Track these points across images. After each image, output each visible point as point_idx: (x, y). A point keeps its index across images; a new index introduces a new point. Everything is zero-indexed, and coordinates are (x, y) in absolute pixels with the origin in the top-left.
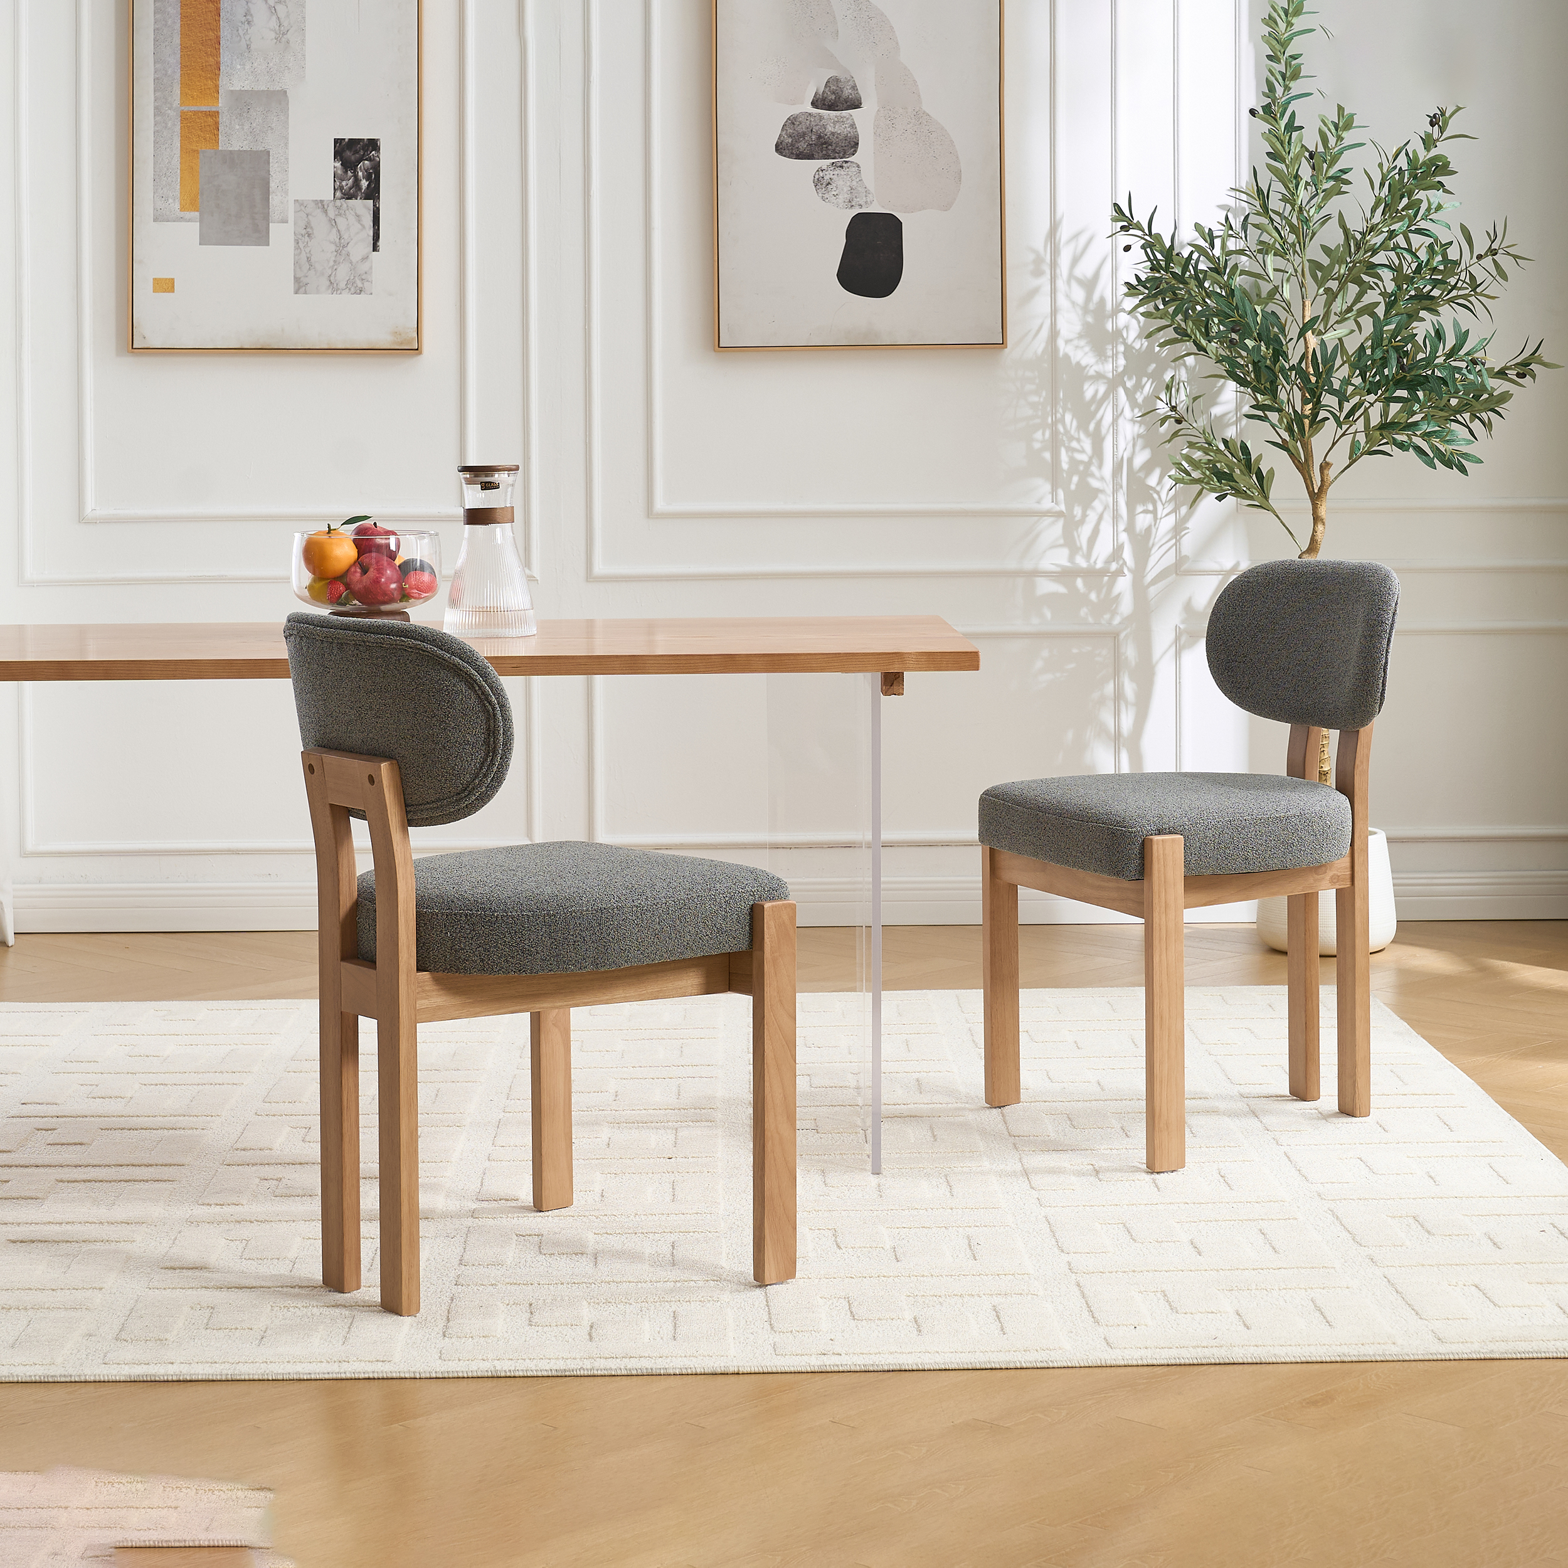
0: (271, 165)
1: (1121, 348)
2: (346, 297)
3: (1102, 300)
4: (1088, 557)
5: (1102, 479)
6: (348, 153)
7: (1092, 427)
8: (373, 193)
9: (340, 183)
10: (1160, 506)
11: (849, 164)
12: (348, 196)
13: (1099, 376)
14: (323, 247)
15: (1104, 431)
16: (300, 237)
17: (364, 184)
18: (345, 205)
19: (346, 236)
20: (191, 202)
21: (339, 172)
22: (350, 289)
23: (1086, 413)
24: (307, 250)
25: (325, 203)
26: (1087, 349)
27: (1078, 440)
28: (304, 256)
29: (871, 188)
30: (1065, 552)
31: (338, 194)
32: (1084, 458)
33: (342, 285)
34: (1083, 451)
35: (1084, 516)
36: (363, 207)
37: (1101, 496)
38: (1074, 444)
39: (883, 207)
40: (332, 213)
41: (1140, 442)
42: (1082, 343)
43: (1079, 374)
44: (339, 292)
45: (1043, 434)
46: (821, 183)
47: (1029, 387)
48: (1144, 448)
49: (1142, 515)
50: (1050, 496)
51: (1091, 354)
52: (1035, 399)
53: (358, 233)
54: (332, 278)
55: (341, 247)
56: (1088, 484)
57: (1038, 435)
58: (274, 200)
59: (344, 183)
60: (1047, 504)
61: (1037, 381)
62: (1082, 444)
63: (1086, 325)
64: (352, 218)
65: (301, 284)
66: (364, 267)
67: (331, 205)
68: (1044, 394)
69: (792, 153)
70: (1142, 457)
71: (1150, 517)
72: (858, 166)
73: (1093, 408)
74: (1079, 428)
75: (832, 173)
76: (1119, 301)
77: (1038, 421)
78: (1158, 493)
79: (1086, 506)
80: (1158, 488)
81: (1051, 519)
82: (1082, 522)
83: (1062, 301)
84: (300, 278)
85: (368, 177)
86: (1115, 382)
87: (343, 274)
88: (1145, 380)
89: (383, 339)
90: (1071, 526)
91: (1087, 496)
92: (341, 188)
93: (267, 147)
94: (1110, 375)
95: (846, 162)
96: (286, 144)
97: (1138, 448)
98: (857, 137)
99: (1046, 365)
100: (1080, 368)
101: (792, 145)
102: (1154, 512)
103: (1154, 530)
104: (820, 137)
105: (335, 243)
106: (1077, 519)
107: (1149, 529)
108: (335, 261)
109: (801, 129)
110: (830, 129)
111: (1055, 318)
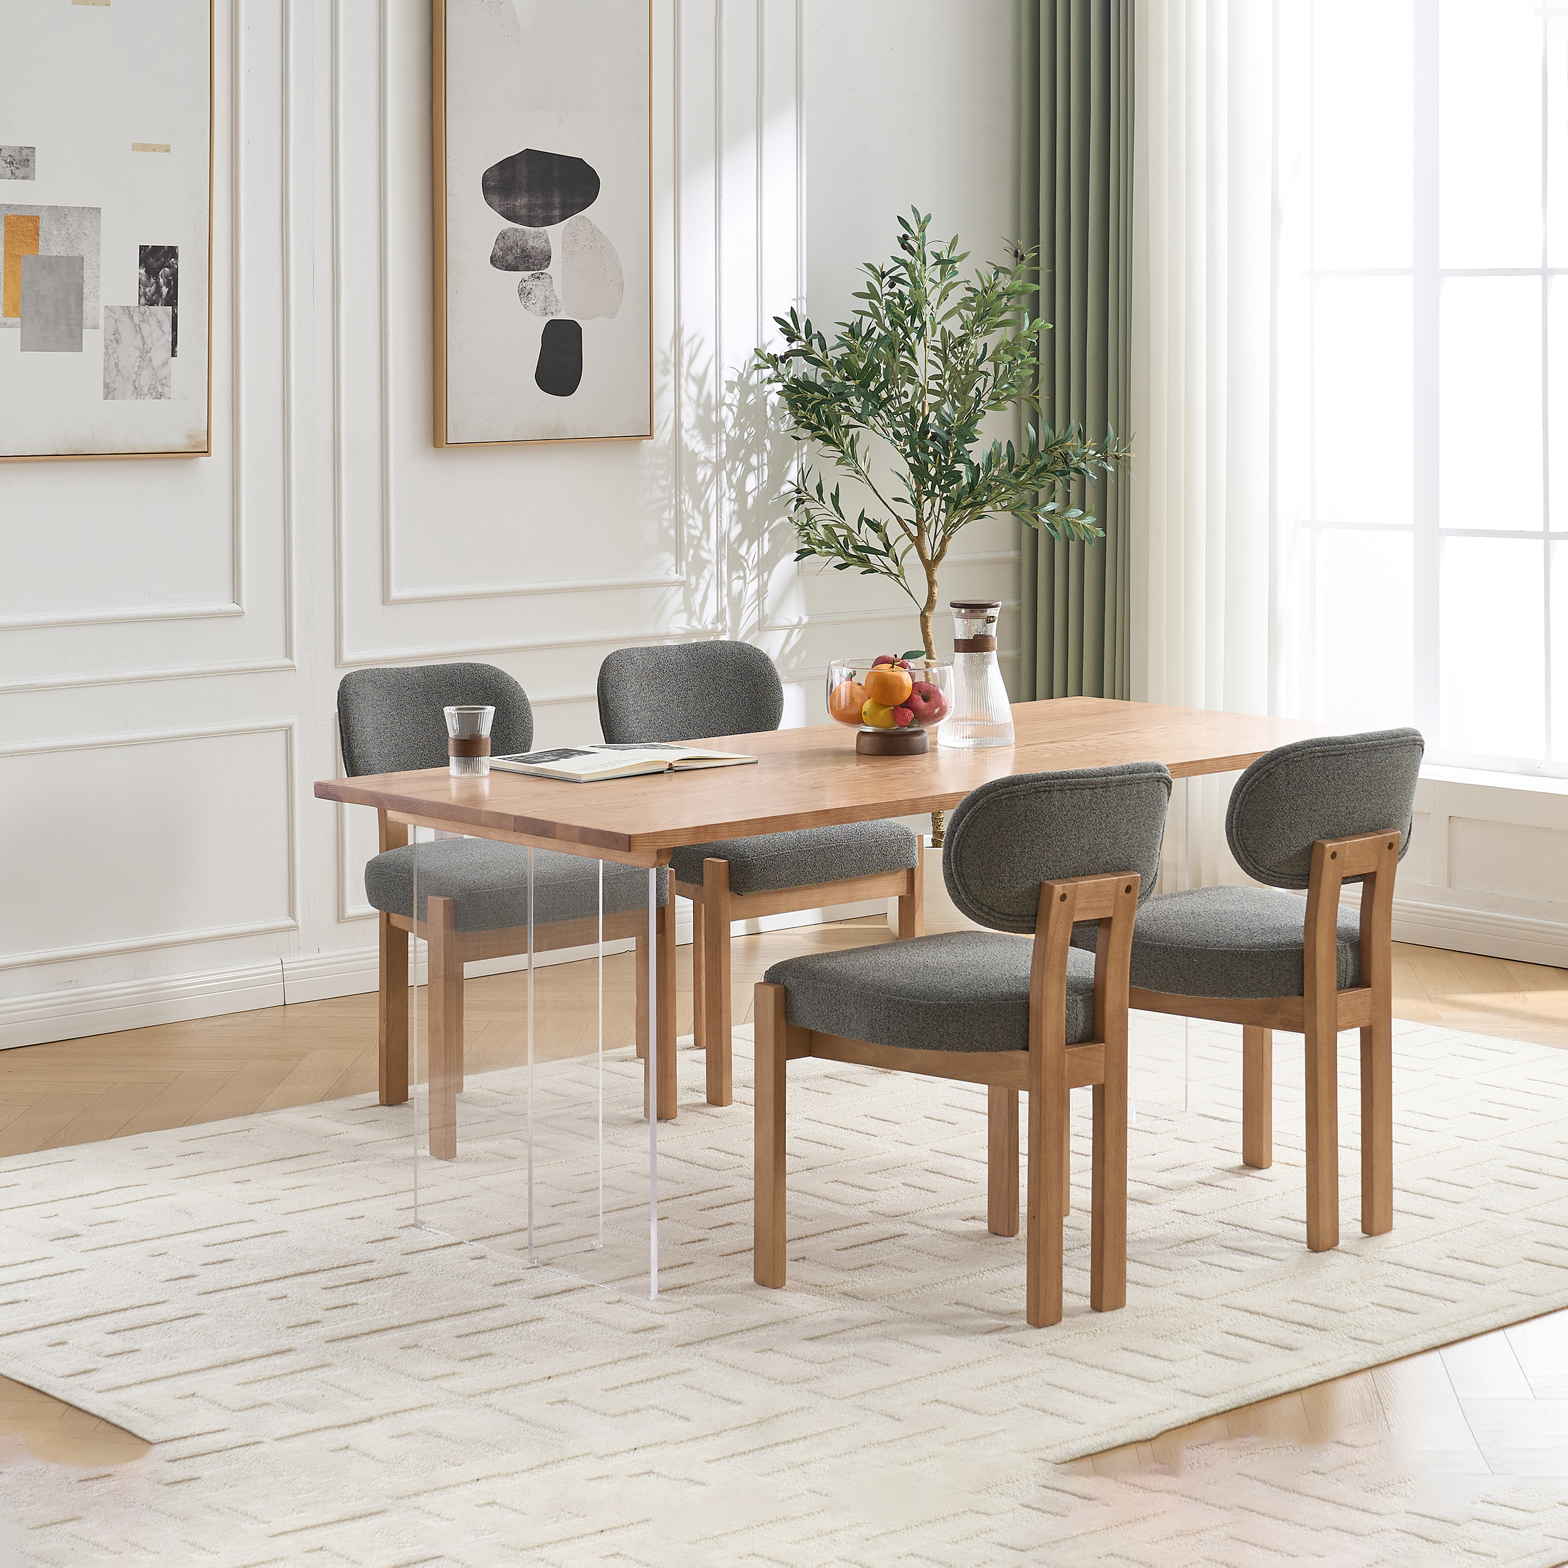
0: (85, 270)
1: (724, 437)
2: (149, 402)
3: (709, 394)
4: (700, 620)
5: (709, 551)
6: (151, 260)
7: (702, 506)
8: (172, 300)
9: (144, 289)
10: (748, 573)
11: (544, 275)
12: (151, 303)
13: (707, 461)
14: (128, 354)
15: (710, 509)
16: (109, 343)
17: (165, 290)
18: (148, 311)
19: (148, 342)
20: (13, 309)
21: (144, 278)
22: (152, 394)
23: (698, 496)
24: (116, 355)
25: (131, 309)
26: (699, 438)
27: (693, 518)
28: (112, 362)
29: (560, 297)
30: (684, 616)
31: (143, 300)
32: (696, 533)
33: (145, 390)
34: (696, 528)
35: (698, 584)
36: (162, 312)
37: (708, 566)
38: (691, 522)
39: (568, 314)
40: (137, 319)
41: (734, 517)
42: (696, 432)
43: (695, 461)
44: (142, 397)
45: (670, 514)
46: (524, 293)
47: (661, 472)
48: (737, 523)
49: (736, 581)
50: (675, 567)
51: (701, 442)
52: (663, 483)
53: (159, 339)
54: (136, 384)
55: (145, 353)
56: (700, 556)
57: (666, 515)
58: (87, 306)
59: (147, 290)
60: (674, 577)
61: (665, 467)
62: (696, 521)
63: (698, 416)
64: (154, 325)
65: (110, 390)
66: (164, 372)
67: (136, 311)
68: (670, 479)
69: (503, 265)
70: (736, 531)
71: (741, 581)
72: (551, 278)
73: (703, 489)
74: (693, 507)
75: (531, 283)
76: (723, 396)
77: (666, 502)
78: (747, 561)
79: (699, 576)
80: (747, 557)
81: (676, 588)
82: (696, 589)
83: (684, 398)
84: (108, 384)
85: (168, 285)
86: (718, 467)
87: (146, 379)
88: (738, 463)
89: (180, 444)
90: (689, 592)
91: (699, 565)
92: (145, 294)
93: (82, 253)
94: (714, 460)
95: (542, 274)
96: (98, 250)
97: (733, 523)
98: (550, 252)
99: (671, 453)
100: (694, 454)
101: (503, 258)
102: (744, 578)
103: (744, 593)
104: (523, 251)
105: (139, 349)
106: (693, 587)
107: (740, 593)
108: (139, 367)
109: (509, 243)
110: (531, 243)
111: (679, 412)
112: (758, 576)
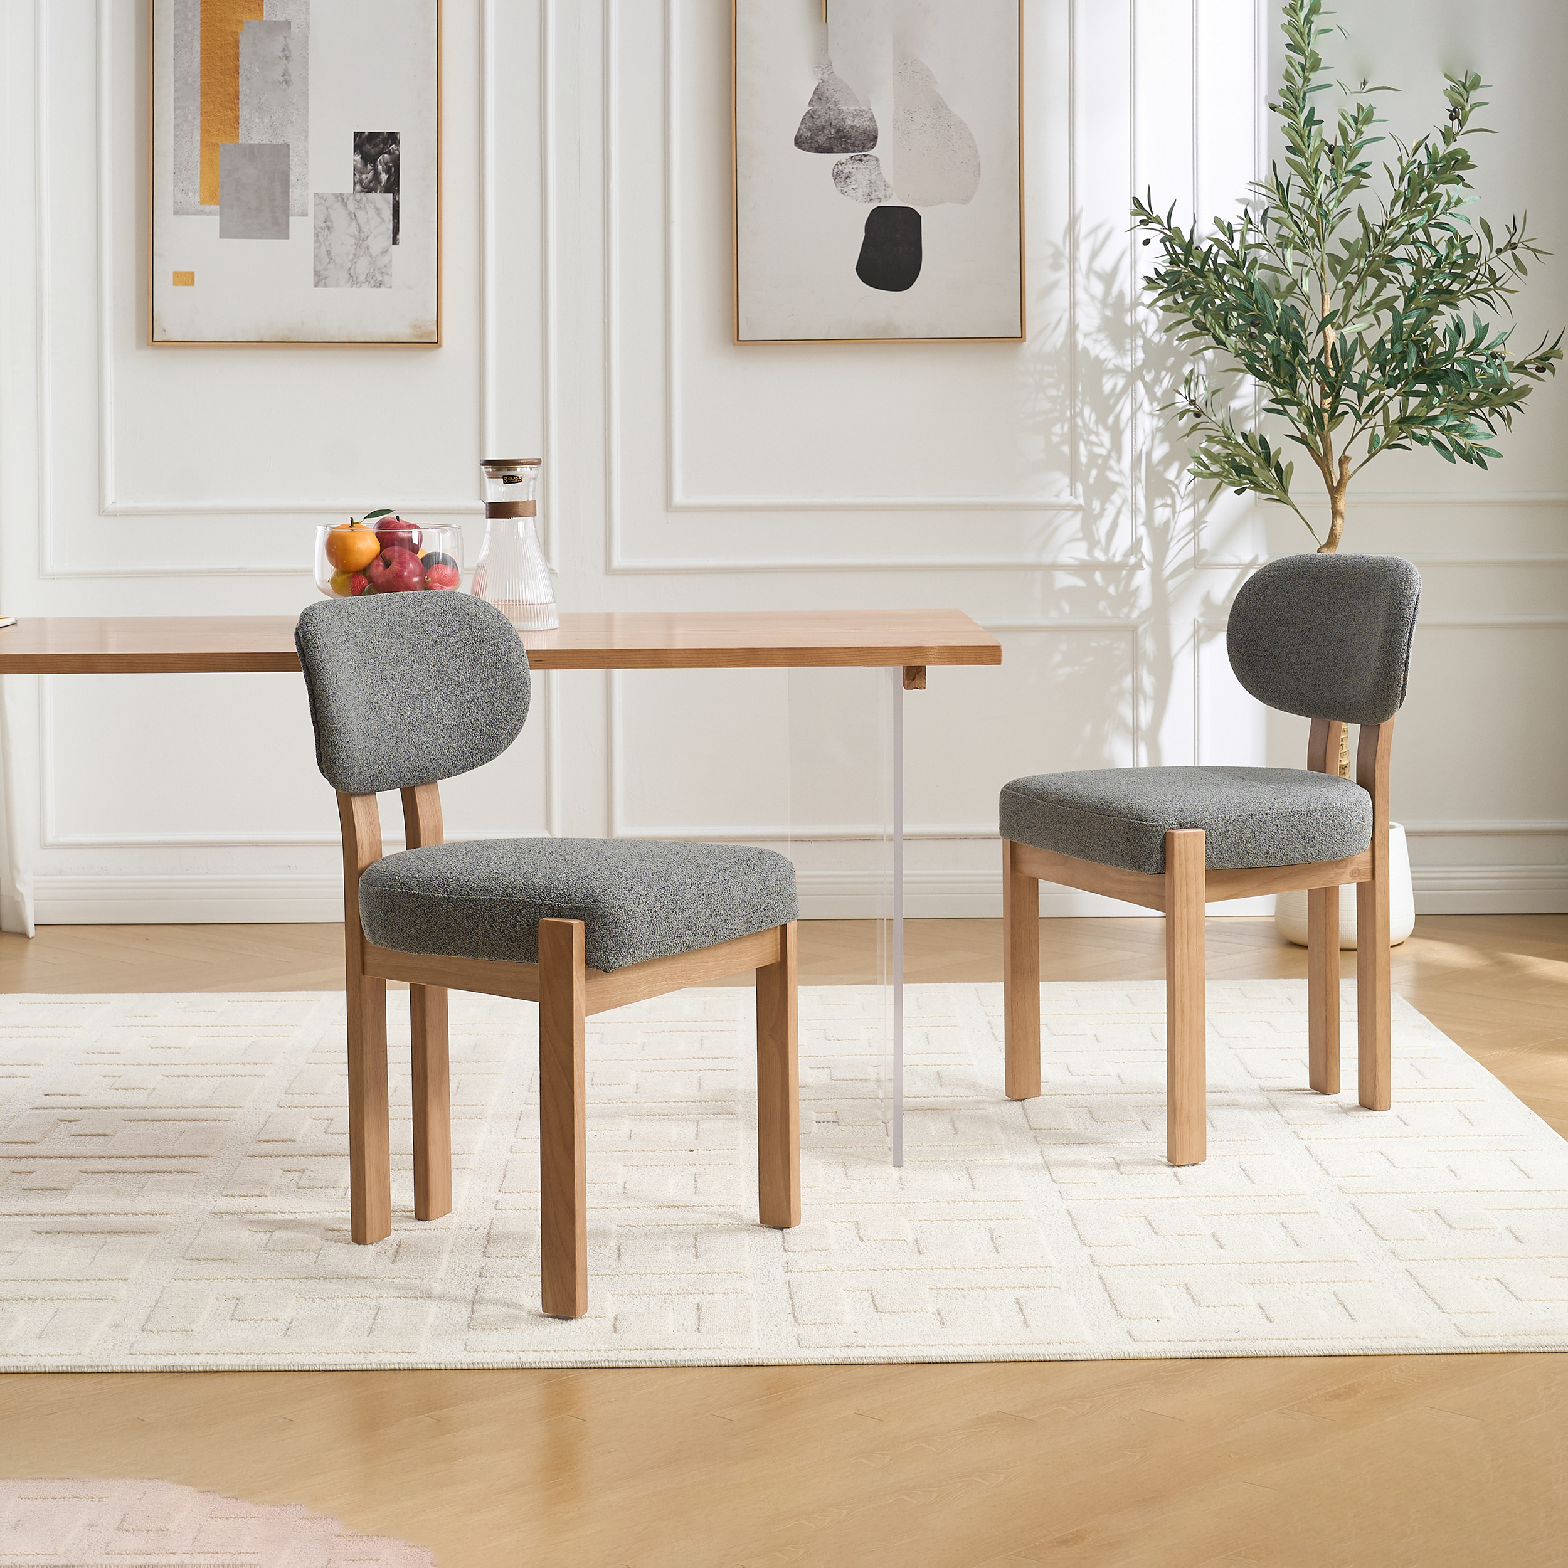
0: (291, 158)
1: (1140, 342)
2: (366, 290)
3: (1121, 294)
4: (1106, 550)
5: (1121, 472)
6: (368, 147)
7: (1111, 420)
8: (393, 186)
9: (360, 176)
10: (1178, 500)
11: (868, 158)
12: (368, 190)
13: (1118, 370)
14: (342, 241)
15: (1122, 425)
16: (320, 230)
17: (384, 177)
18: (364, 199)
19: (365, 230)
20: (211, 196)
21: (359, 165)
22: (369, 283)
23: (1105, 407)
24: (327, 243)
25: (344, 196)
26: (1106, 343)
27: (1097, 434)
28: (323, 249)
29: (889, 182)
30: (1084, 545)
31: (358, 187)
32: (1102, 451)
33: (362, 278)
34: (1102, 445)
35: (1103, 509)
36: (382, 200)
37: (1120, 490)
38: (1093, 438)
39: (902, 200)
40: (351, 206)
41: (1159, 436)
42: (1101, 336)
43: (1098, 367)
44: (358, 285)
45: (1062, 428)
46: (839, 176)
47: (1048, 381)
48: (1162, 441)
49: (1161, 509)
50: (1069, 489)
51: (1109, 348)
52: (1053, 392)
53: (377, 226)
54: (352, 272)
55: (361, 240)
56: (1107, 478)
57: (1057, 429)
58: (294, 193)
59: (364, 177)
60: (1066, 498)
61: (1056, 375)
62: (1101, 437)
63: (1105, 319)
64: (372, 212)
65: (321, 278)
66: (384, 260)
67: (351, 198)
68: (1063, 387)
69: (812, 147)
70: (1161, 451)
71: (1168, 510)
72: (877, 160)
73: (1112, 402)
74: (1097, 422)
75: (851, 166)
76: (1138, 294)
77: (1056, 414)
78: (1177, 487)
79: (1105, 500)
80: (1177, 482)
81: (1070, 513)
82: (1101, 515)
83: (1081, 294)
84: (320, 271)
85: (388, 171)
86: (1134, 375)
87: (362, 267)
88: (1163, 373)
89: (404, 332)
90: (1090, 519)
91: (1105, 489)
92: (361, 181)
93: (287, 141)
94: (1129, 369)
95: (865, 156)
96: (306, 137)
97: (1156, 442)
98: (876, 131)
99: (1065, 359)
100: (1099, 362)
101: (811, 138)
102: (1173, 506)
103: (1172, 524)
104: (839, 131)
105: (355, 237)
106: (1096, 512)
107: (1167, 523)
108: (355, 255)
109: (820, 122)
110: (849, 122)
111: (1074, 312)
112: (1194, 504)
